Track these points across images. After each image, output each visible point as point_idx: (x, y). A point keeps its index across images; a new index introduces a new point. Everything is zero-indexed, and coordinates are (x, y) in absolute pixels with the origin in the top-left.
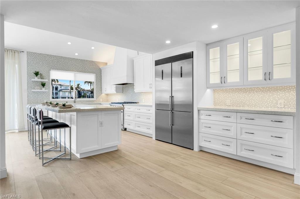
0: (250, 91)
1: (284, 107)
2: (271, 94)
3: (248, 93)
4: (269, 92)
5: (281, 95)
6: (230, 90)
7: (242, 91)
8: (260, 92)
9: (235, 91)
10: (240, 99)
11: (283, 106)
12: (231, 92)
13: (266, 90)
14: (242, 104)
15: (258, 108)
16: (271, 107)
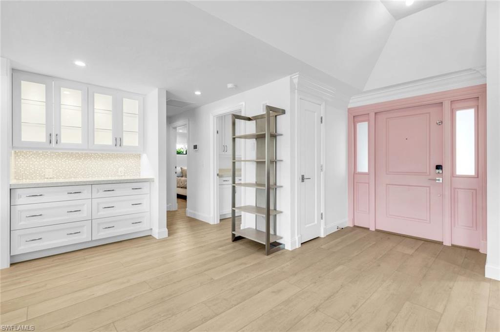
0: (85, 156)
1: (124, 176)
2: (111, 162)
3: (82, 159)
4: (109, 159)
5: (121, 163)
6: (52, 155)
7: (74, 156)
8: (99, 159)
9: (61, 156)
10: (70, 167)
11: (123, 174)
12: (54, 157)
13: (106, 157)
14: (74, 174)
15: (96, 178)
16: (112, 176)
